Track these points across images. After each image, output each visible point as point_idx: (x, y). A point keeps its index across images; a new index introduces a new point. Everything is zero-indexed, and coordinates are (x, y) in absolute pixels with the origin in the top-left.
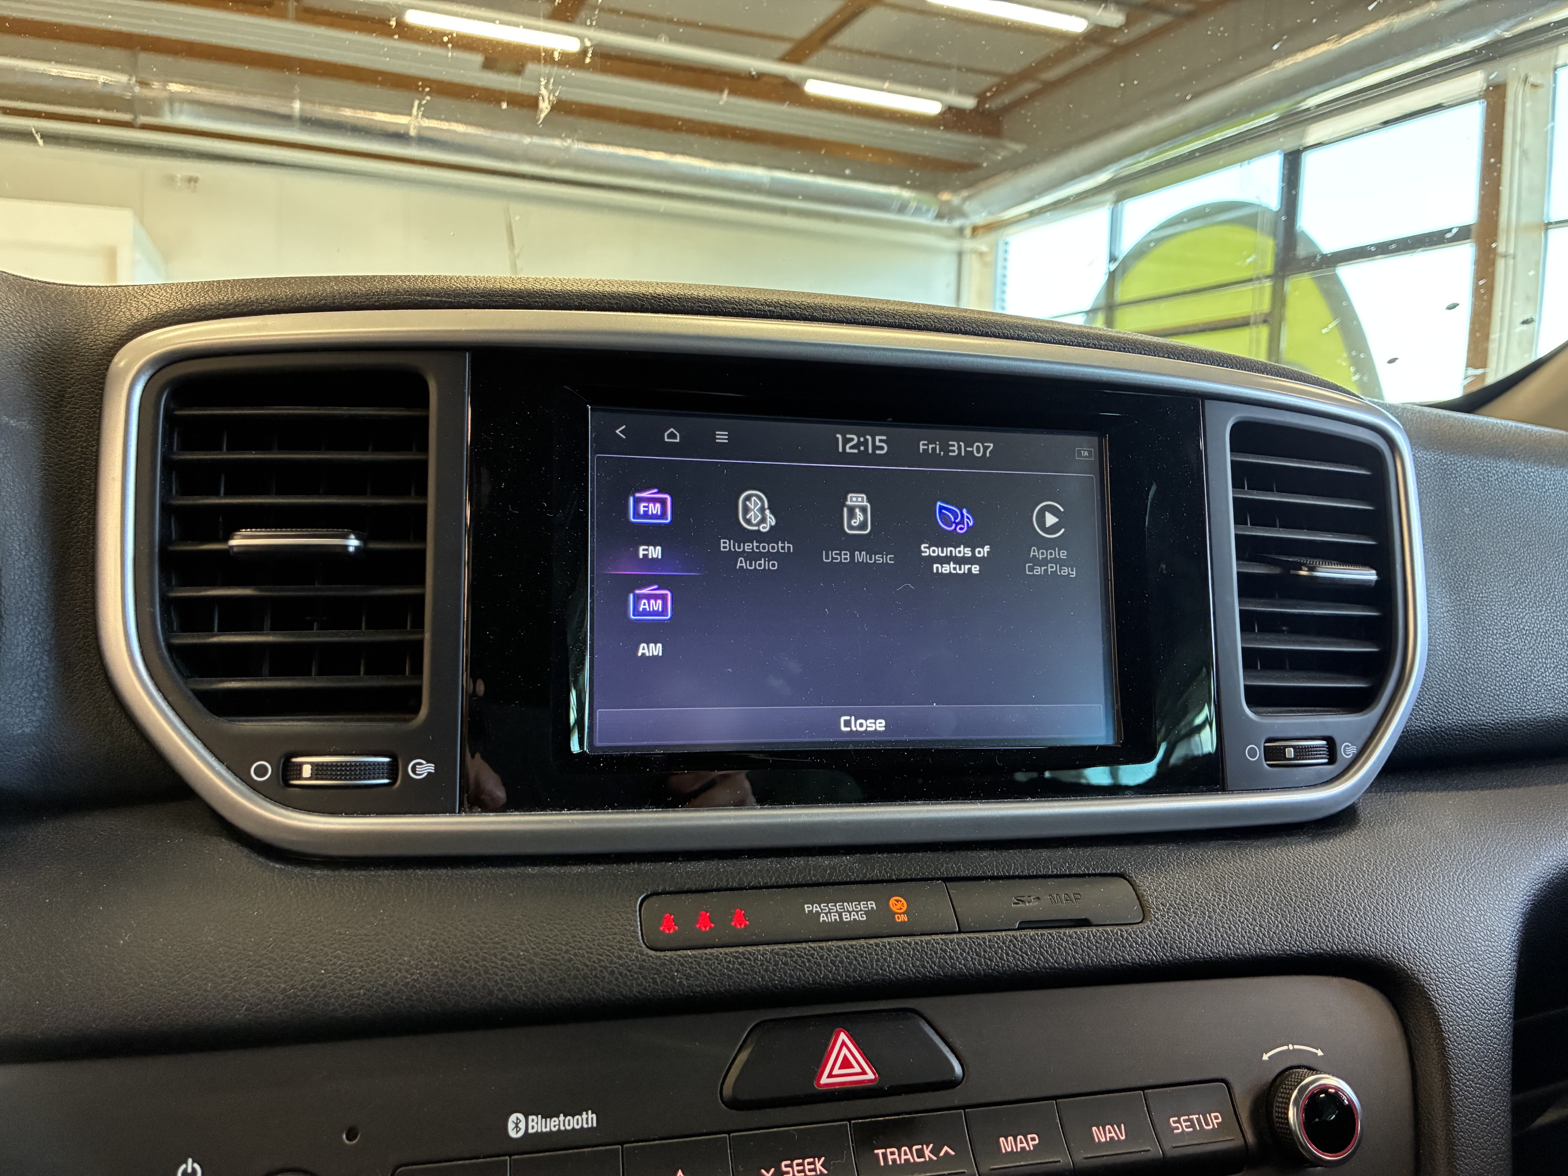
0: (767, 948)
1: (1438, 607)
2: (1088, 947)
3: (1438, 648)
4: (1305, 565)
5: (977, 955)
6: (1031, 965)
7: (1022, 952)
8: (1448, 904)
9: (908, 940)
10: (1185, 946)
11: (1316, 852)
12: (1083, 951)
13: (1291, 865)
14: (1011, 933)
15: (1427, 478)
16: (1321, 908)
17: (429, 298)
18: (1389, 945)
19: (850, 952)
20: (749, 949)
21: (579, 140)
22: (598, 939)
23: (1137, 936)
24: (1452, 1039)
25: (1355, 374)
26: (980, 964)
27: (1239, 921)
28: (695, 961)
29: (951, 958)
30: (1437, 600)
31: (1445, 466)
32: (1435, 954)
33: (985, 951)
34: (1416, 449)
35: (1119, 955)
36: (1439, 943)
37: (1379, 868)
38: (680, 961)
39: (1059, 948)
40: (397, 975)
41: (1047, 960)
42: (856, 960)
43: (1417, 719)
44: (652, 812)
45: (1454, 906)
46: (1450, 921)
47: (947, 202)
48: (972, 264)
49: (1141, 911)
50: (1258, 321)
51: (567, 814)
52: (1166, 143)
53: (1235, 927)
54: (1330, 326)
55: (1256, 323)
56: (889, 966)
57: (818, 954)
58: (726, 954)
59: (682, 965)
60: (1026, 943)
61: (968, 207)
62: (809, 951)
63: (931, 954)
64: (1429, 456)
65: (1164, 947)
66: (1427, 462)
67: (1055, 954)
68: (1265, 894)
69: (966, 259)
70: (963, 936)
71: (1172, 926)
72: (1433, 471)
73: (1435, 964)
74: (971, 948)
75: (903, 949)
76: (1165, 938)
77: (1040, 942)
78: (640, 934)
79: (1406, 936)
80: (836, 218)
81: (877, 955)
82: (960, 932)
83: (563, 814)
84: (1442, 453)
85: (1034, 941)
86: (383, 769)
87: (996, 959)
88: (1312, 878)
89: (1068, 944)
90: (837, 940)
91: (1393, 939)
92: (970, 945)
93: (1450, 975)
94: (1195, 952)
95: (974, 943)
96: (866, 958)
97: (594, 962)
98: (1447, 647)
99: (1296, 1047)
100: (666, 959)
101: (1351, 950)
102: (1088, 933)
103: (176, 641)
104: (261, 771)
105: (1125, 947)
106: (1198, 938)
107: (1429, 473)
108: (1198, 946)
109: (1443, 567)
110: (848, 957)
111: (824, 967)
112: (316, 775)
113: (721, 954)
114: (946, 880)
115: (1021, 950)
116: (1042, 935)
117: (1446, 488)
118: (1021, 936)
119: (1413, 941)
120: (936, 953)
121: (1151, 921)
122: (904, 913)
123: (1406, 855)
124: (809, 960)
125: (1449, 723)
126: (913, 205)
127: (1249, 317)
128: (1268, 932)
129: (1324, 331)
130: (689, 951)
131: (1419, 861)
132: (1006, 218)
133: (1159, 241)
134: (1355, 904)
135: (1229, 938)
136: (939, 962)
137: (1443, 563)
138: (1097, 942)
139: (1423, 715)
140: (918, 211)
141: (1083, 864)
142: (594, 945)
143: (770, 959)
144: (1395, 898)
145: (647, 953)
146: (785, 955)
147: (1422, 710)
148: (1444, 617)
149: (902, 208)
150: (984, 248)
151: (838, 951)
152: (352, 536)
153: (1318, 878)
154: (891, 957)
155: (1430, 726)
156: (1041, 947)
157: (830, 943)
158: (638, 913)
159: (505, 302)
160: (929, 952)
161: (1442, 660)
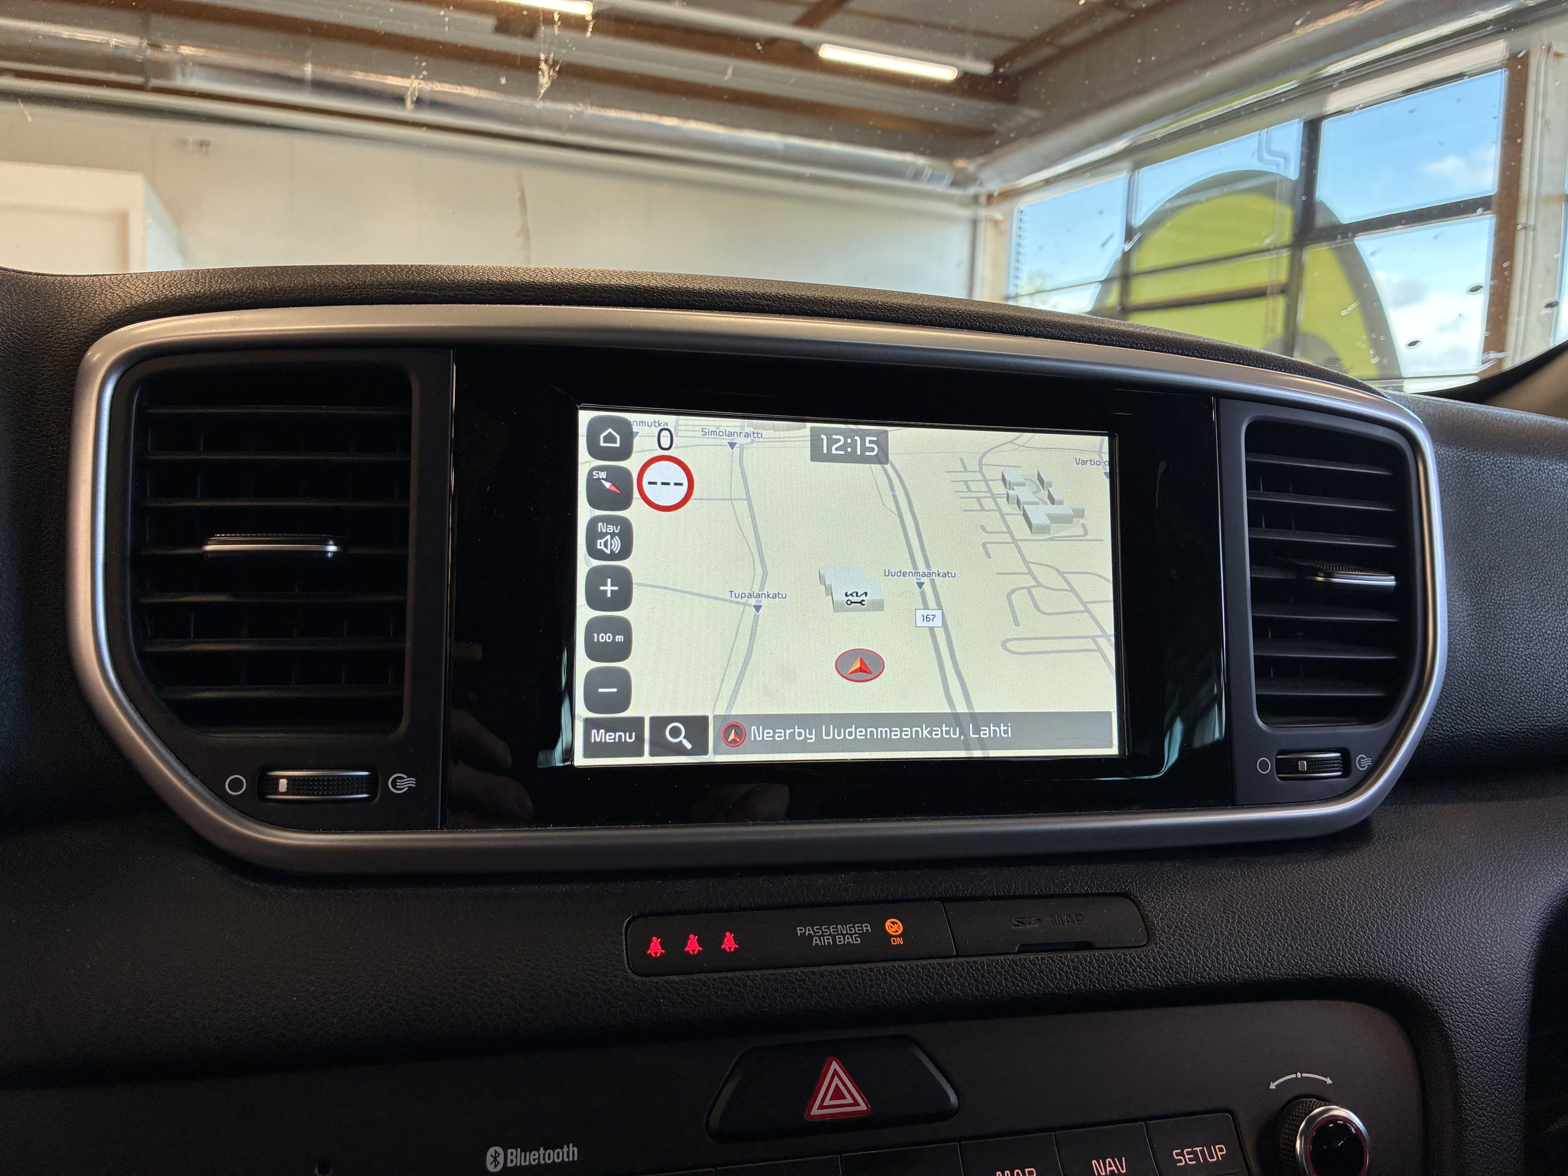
0: (757, 974)
1: (1458, 612)
2: (1090, 972)
3: (1458, 654)
4: (1321, 571)
5: (974, 981)
6: (1030, 991)
7: (1021, 977)
8: (1463, 925)
9: (903, 964)
10: (1191, 971)
11: (1328, 870)
12: (1085, 976)
13: (1302, 884)
14: (1011, 957)
15: (1449, 476)
16: (1332, 930)
17: (413, 291)
18: (1402, 969)
19: (843, 978)
20: (738, 974)
21: (592, 104)
22: (582, 964)
23: (1141, 960)
24: (1465, 1067)
25: (1374, 356)
26: (978, 991)
27: (1248, 943)
28: (682, 987)
29: (947, 983)
30: (1457, 604)
31: (1468, 463)
32: (1449, 978)
33: (983, 976)
34: (1438, 446)
35: (1122, 980)
36: (1453, 966)
37: (1394, 887)
38: (666, 987)
39: (1059, 973)
40: (372, 1002)
41: (1047, 985)
42: (849, 985)
43: (1434, 728)
44: (641, 828)
45: (1470, 927)
46: (1465, 943)
47: (962, 170)
48: (986, 233)
49: (1146, 933)
50: (1275, 291)
51: (552, 830)
52: (1185, 110)
53: (1243, 950)
54: (1350, 308)
55: (1272, 294)
56: (883, 992)
57: (809, 980)
58: (714, 980)
59: (669, 991)
60: (1025, 967)
61: (984, 175)
62: (801, 976)
63: (927, 980)
64: (1451, 453)
65: (1168, 972)
66: (1449, 459)
67: (1056, 979)
68: (1275, 914)
69: (982, 228)
70: (960, 960)
71: (1177, 949)
72: (1456, 468)
73: (1449, 989)
74: (968, 973)
75: (897, 974)
76: (1171, 962)
77: (1040, 966)
78: (625, 959)
79: (1420, 959)
80: (850, 185)
81: (871, 980)
82: (957, 956)
83: (549, 830)
84: (1465, 449)
85: (1034, 965)
86: (362, 783)
87: (994, 985)
88: (1324, 898)
89: (1069, 968)
90: (830, 964)
91: (1407, 962)
92: (968, 969)
93: (1464, 999)
94: (1202, 977)
95: (971, 967)
96: (860, 984)
97: (576, 988)
98: (1467, 653)
99: (1304, 1075)
100: (651, 985)
101: (1363, 974)
102: (1090, 957)
103: (149, 649)
104: (236, 785)
105: (1129, 972)
106: (1204, 962)
107: (1451, 470)
108: (1205, 970)
109: (1465, 569)
110: (840, 983)
111: (816, 993)
112: (293, 789)
113: (709, 979)
114: (944, 900)
115: (1020, 975)
116: (1043, 959)
117: (1468, 486)
118: (1020, 960)
119: (1426, 963)
120: (932, 979)
121: (1156, 944)
122: (899, 936)
123: (1421, 873)
124: (800, 987)
125: (1468, 732)
126: (928, 172)
127: (1266, 287)
128: (1277, 955)
129: (1344, 313)
130: (675, 977)
131: (1434, 879)
132: (1022, 185)
133: (1174, 211)
134: (1368, 925)
135: (1237, 962)
136: (935, 988)
137: (1464, 564)
138: (1099, 967)
139: (1440, 724)
140: (933, 178)
141: (1086, 883)
142: (577, 970)
143: (760, 985)
144: (1409, 919)
145: (632, 979)
146: (775, 980)
147: (1440, 719)
148: (1465, 622)
149: (917, 175)
150: (998, 216)
151: (831, 976)
152: (331, 542)
153: (1329, 898)
154: (885, 983)
155: (1448, 735)
156: (1041, 971)
157: (822, 967)
158: (624, 936)
159: (492, 295)
160: (925, 977)
161: (1462, 667)
